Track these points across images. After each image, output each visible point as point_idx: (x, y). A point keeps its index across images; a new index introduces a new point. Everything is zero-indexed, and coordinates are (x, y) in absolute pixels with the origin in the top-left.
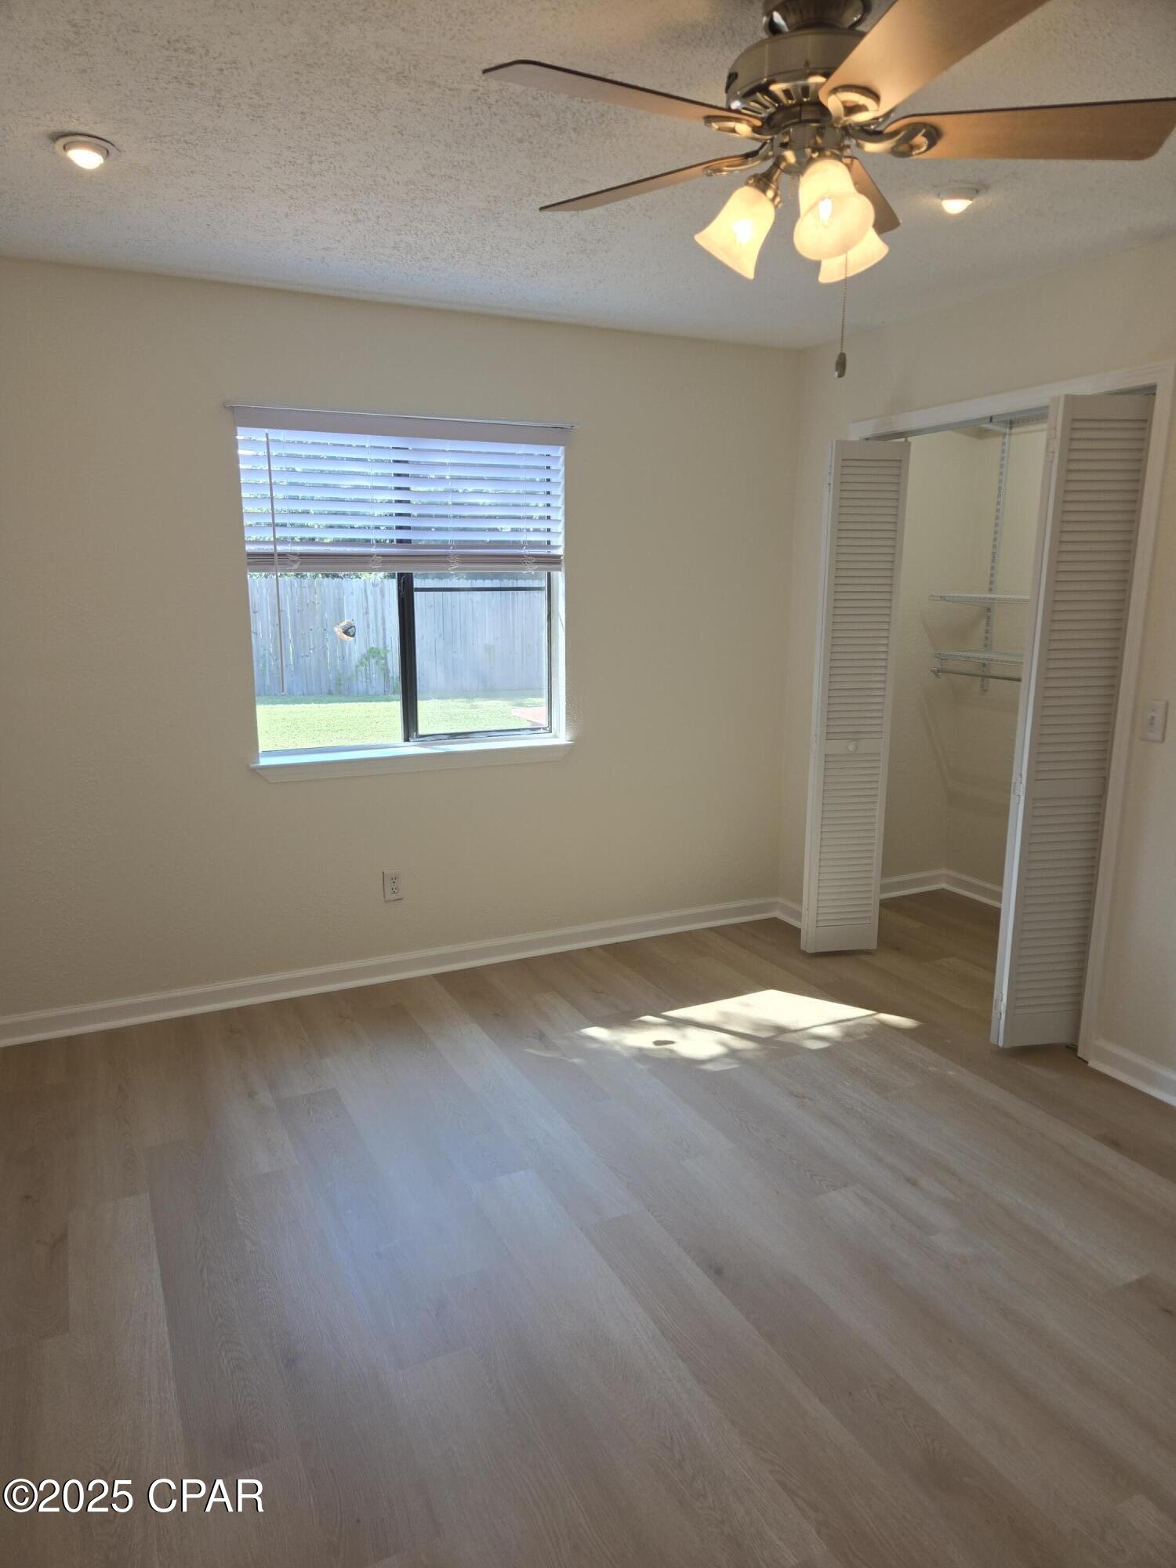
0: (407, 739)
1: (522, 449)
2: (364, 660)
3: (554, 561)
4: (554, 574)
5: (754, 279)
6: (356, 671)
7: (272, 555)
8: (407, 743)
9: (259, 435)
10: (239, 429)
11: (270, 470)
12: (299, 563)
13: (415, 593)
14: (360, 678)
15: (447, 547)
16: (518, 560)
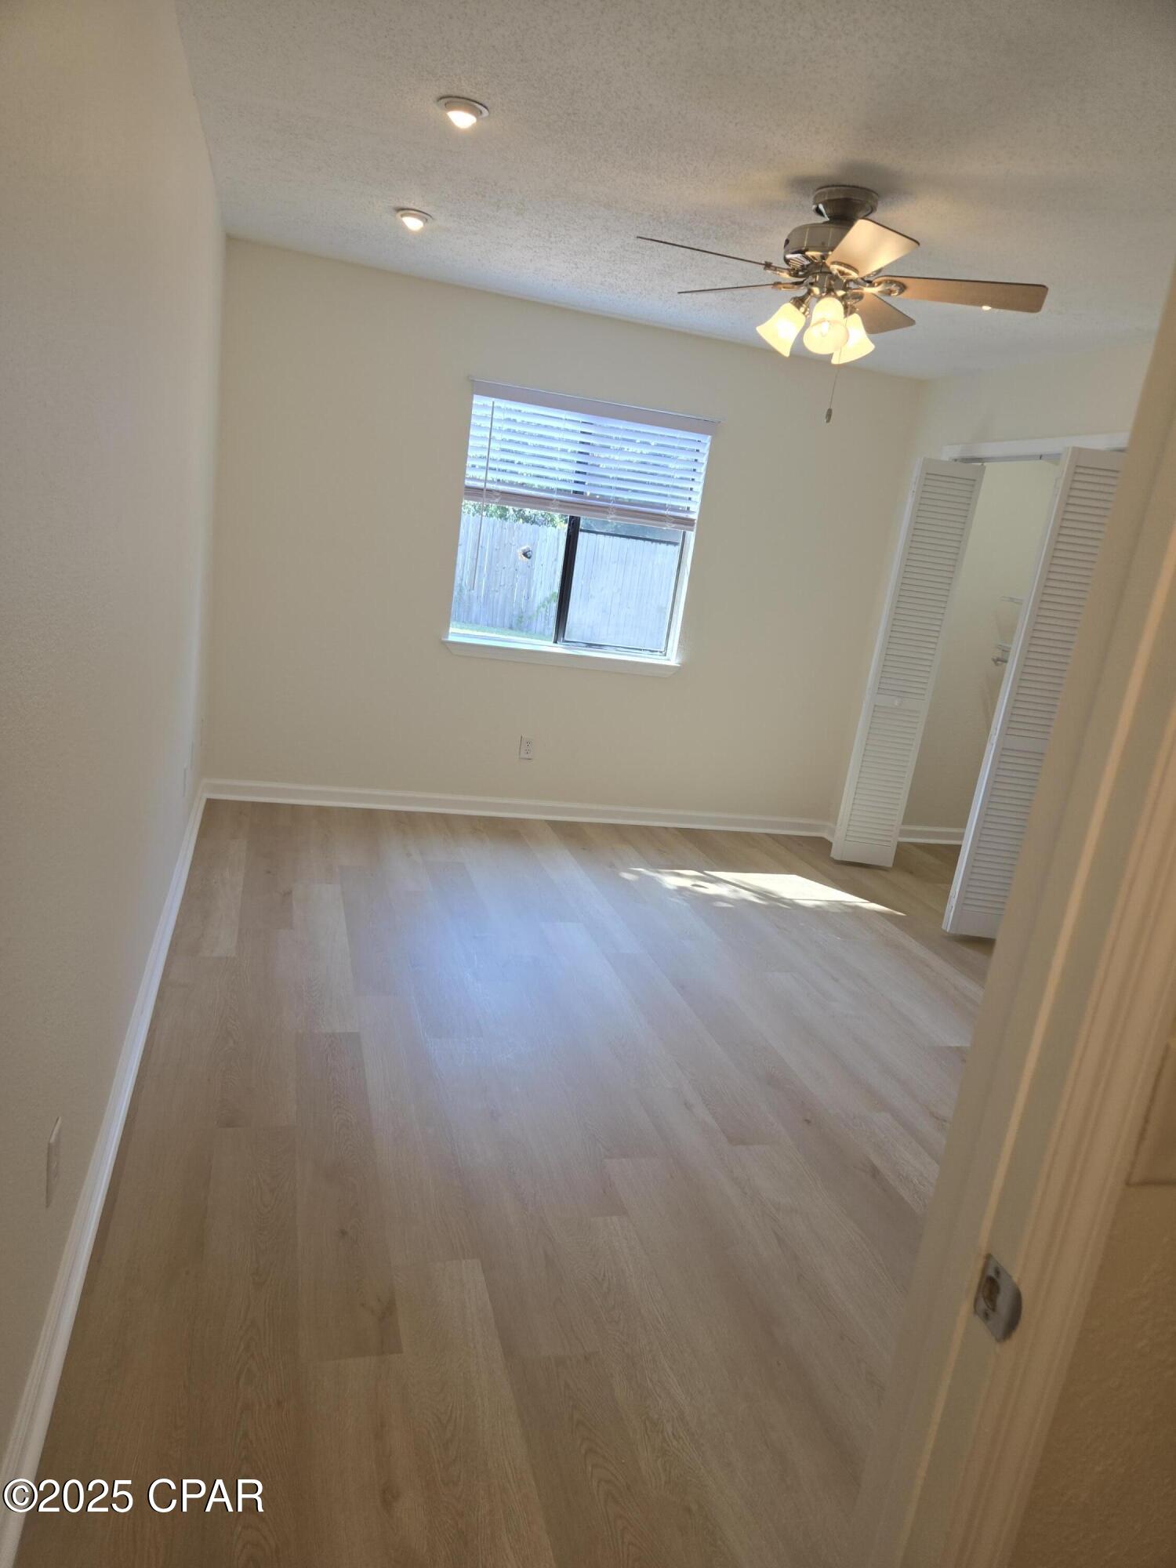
0: (555, 642)
1: (679, 434)
2: (546, 603)
3: (689, 523)
4: (688, 533)
5: (790, 357)
6: (537, 611)
7: (482, 490)
8: (555, 645)
9: (488, 401)
10: (475, 396)
11: (492, 418)
12: (500, 498)
13: (580, 533)
14: (540, 618)
15: (609, 501)
16: (661, 518)
